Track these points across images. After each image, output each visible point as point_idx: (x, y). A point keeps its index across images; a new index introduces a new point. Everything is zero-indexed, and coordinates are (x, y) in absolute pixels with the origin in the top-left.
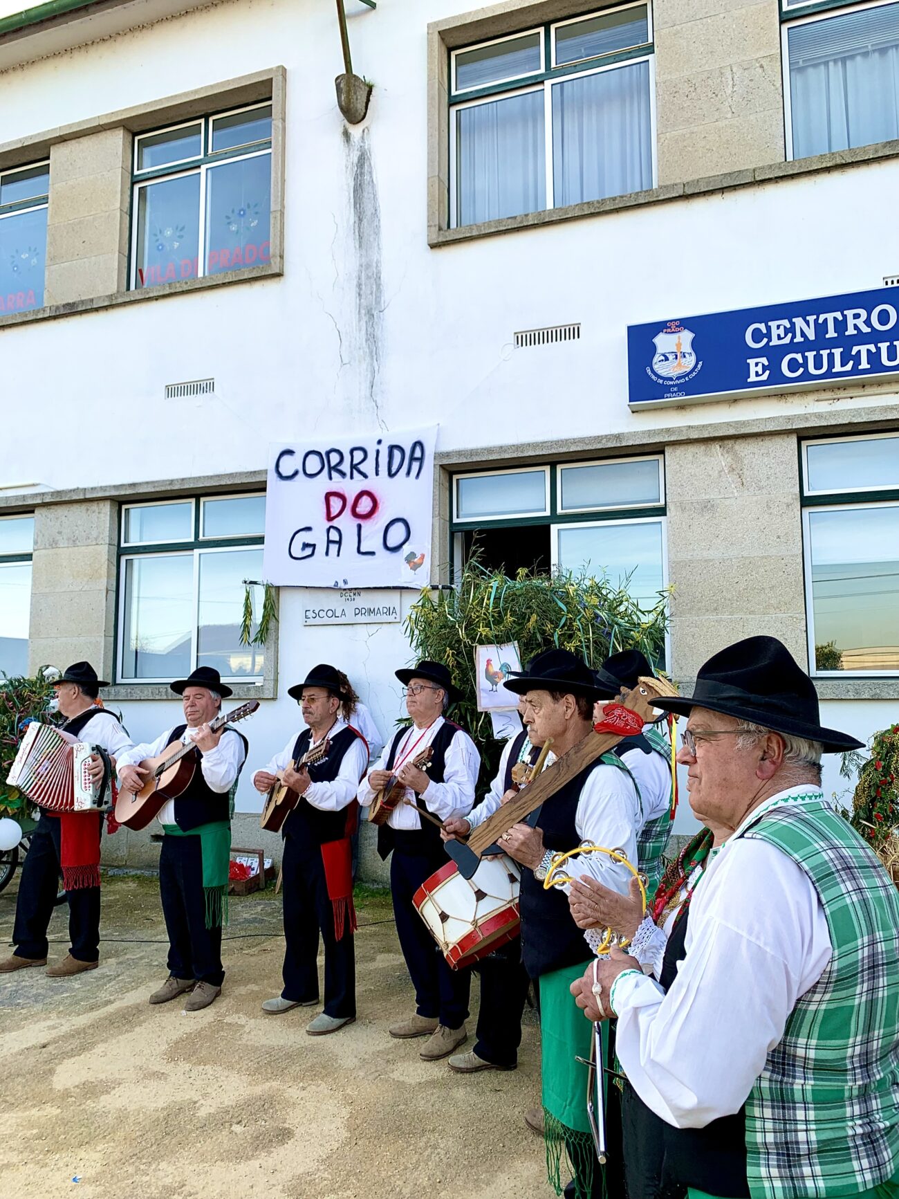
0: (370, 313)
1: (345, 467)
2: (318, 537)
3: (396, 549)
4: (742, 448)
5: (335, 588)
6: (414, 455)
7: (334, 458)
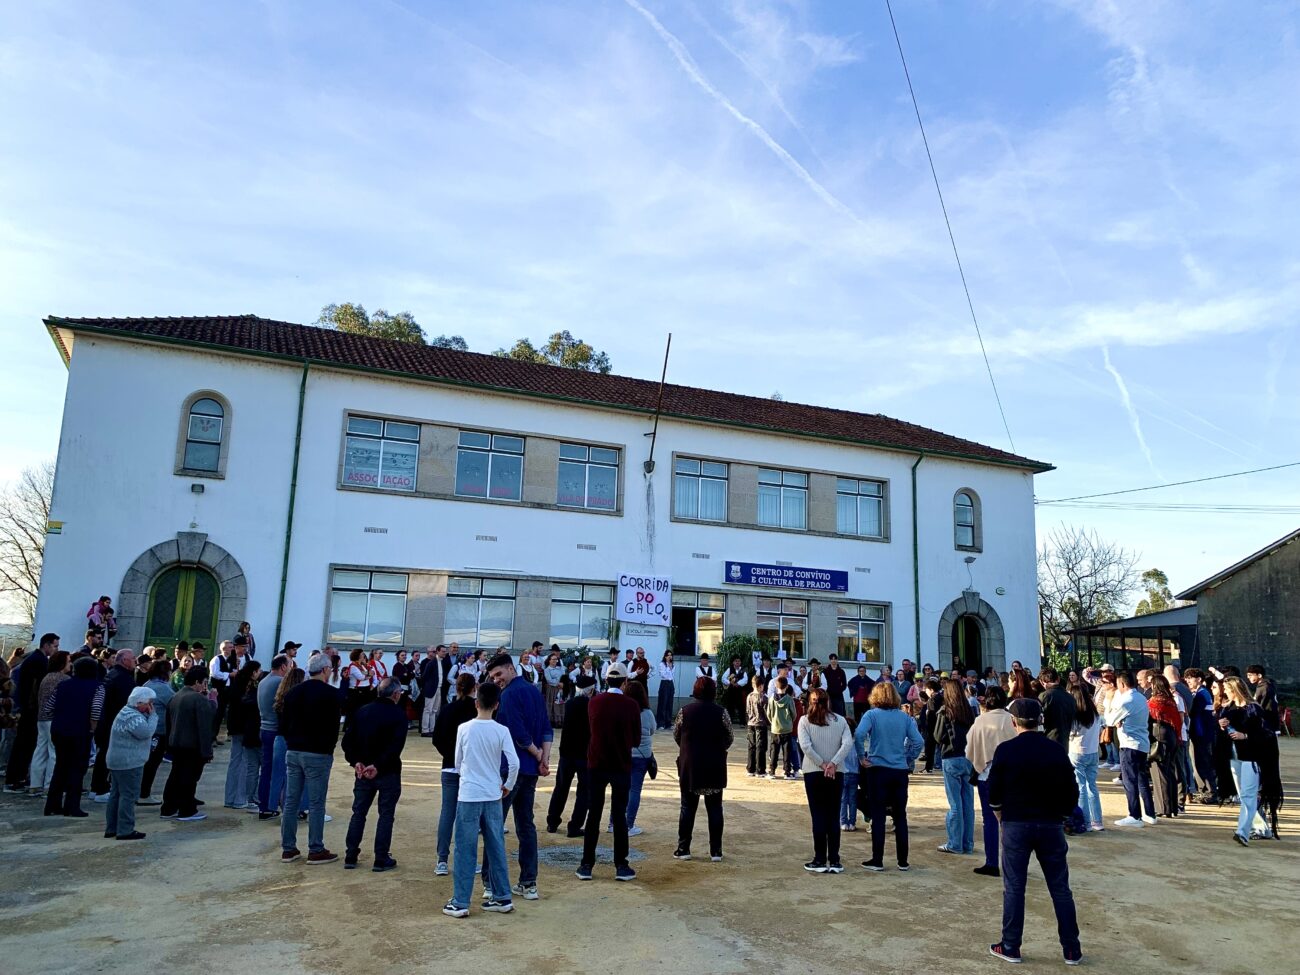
0: (651, 537)
1: (643, 585)
2: (635, 606)
3: (659, 613)
5: (641, 624)
6: (665, 585)
7: (640, 582)
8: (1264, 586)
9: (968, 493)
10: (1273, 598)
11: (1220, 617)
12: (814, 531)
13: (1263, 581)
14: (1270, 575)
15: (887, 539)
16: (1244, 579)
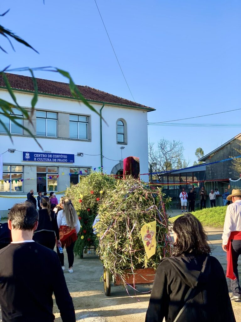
4: (32, 167)
9: (122, 120)
12: (60, 138)
13: (228, 152)
15: (90, 140)
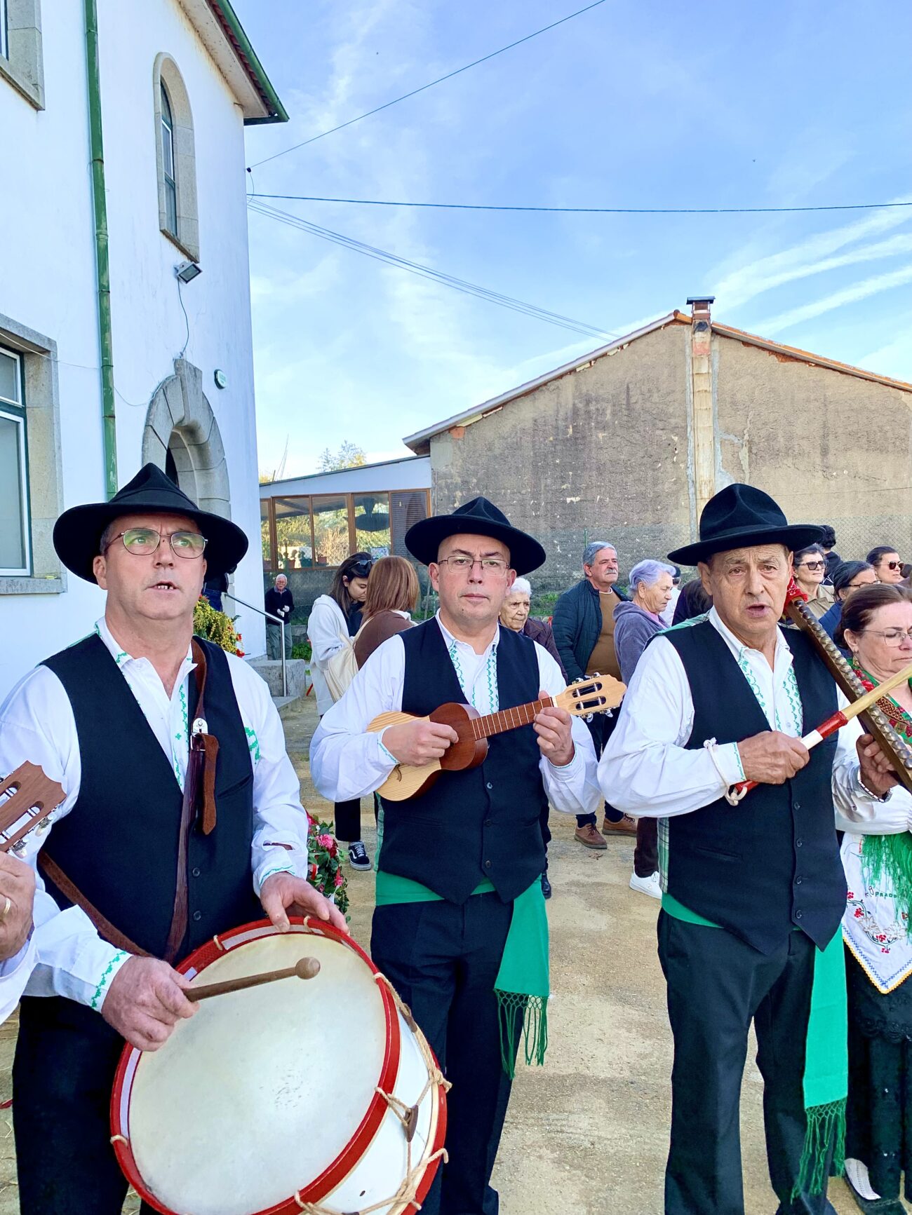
8: (561, 423)
10: (578, 442)
11: (475, 474)
13: (562, 413)
14: (574, 405)
16: (526, 413)
